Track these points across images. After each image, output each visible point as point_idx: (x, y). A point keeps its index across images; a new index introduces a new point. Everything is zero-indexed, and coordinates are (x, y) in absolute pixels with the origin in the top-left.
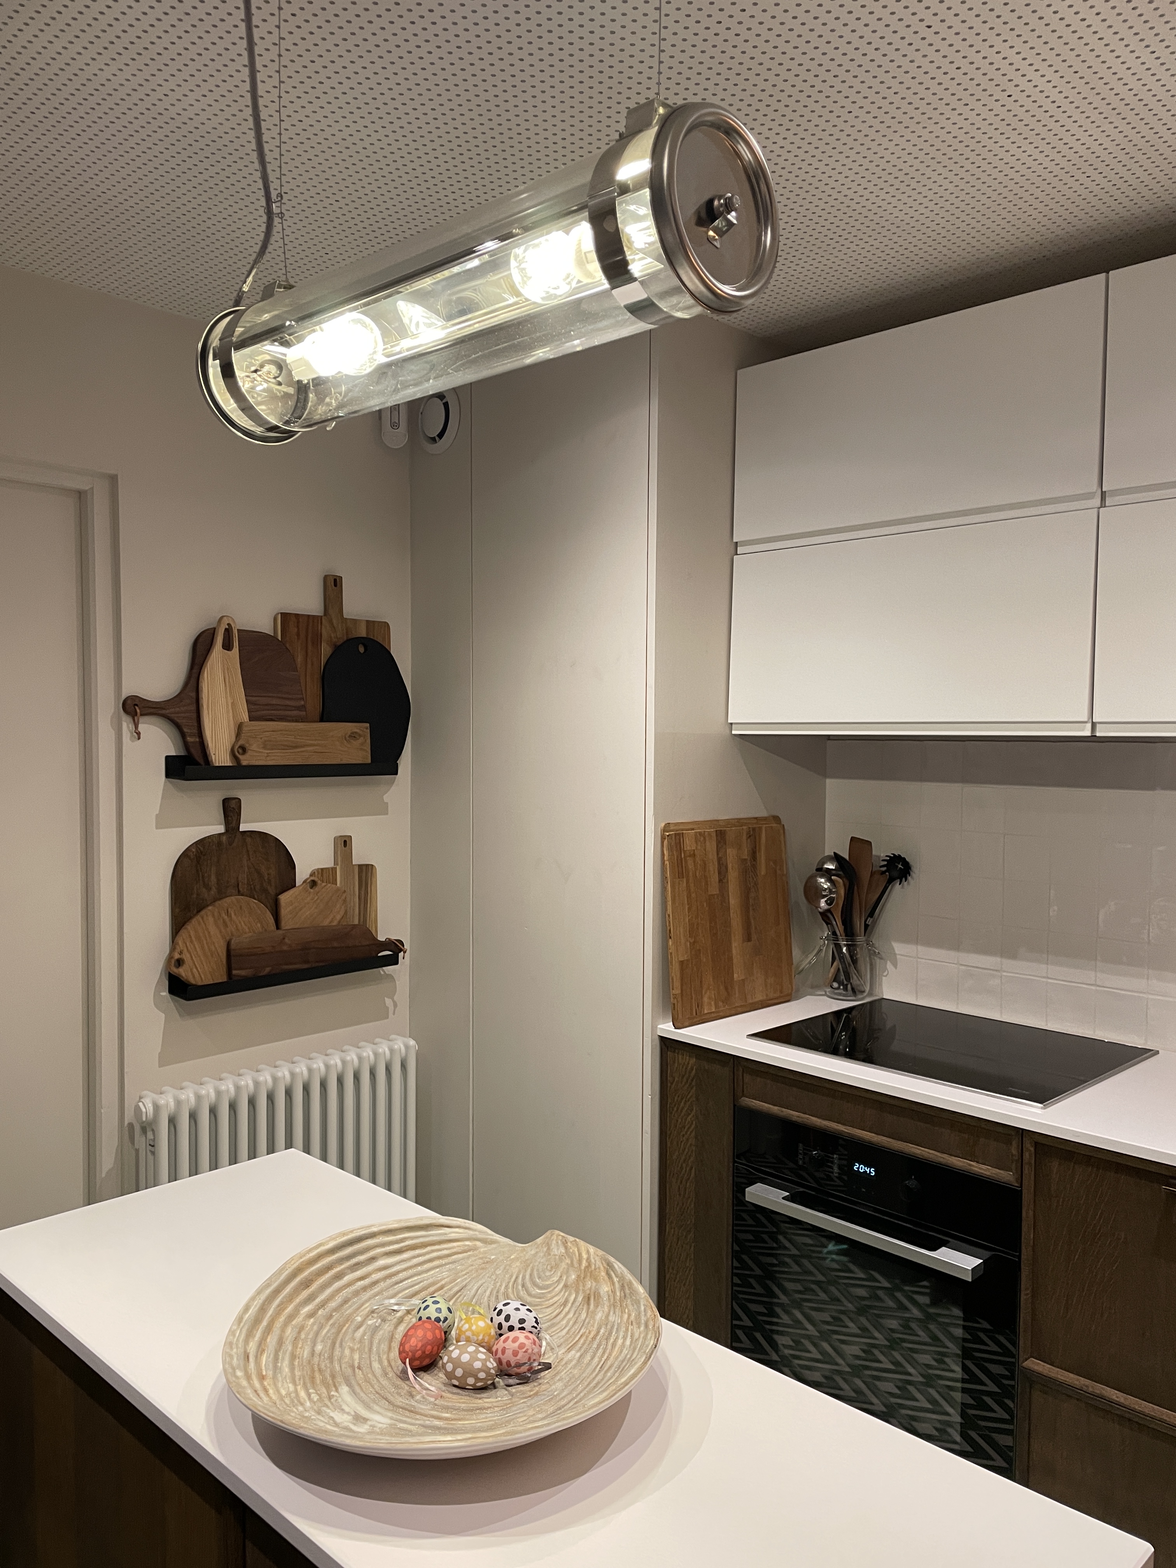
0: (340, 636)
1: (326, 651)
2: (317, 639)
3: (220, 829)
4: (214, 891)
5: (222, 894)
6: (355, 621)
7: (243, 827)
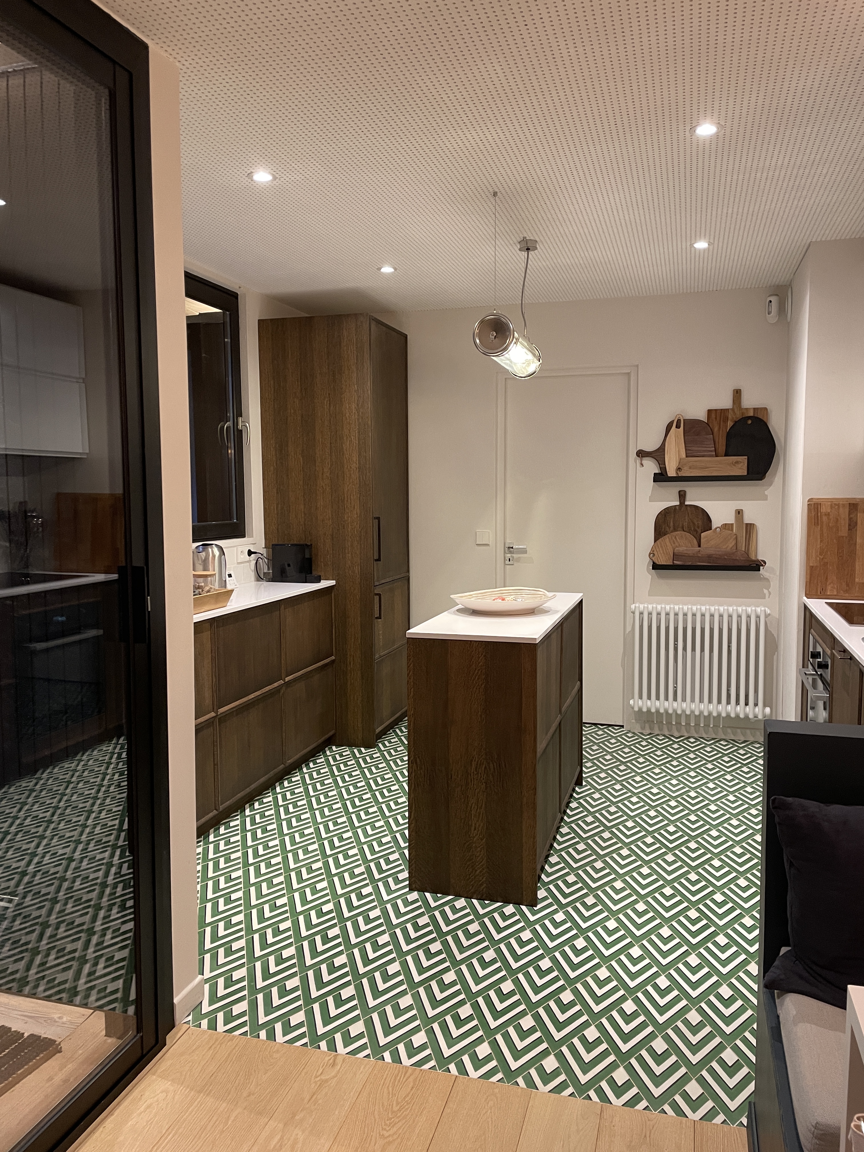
0: (739, 416)
1: (730, 424)
2: (726, 419)
3: (678, 503)
4: (672, 529)
5: (675, 530)
6: (747, 409)
7: (687, 503)
